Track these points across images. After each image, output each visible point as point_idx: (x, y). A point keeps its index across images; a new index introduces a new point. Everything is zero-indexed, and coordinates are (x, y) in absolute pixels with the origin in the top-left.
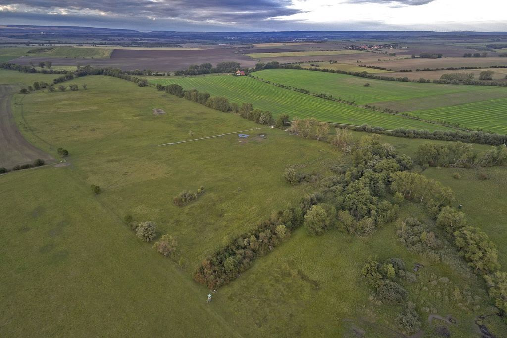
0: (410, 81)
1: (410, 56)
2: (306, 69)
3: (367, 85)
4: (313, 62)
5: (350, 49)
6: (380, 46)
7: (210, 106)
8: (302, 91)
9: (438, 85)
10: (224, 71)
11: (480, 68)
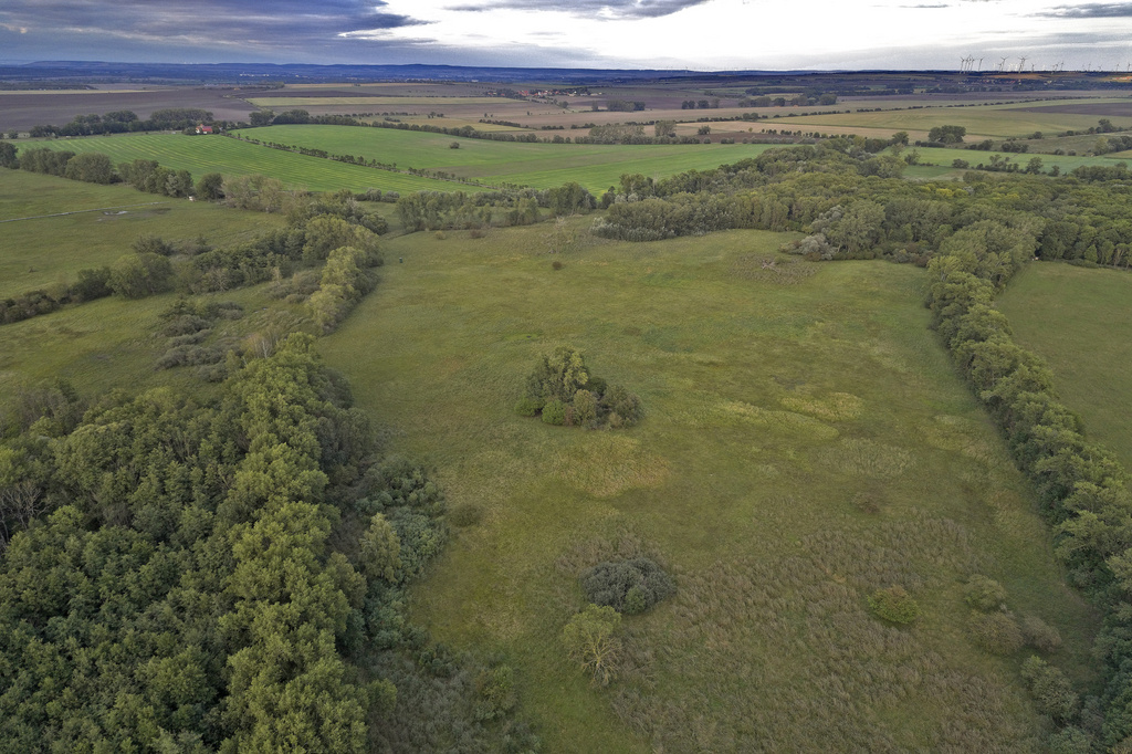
0: (539, 141)
1: (590, 108)
2: (366, 125)
3: (455, 147)
4: (393, 114)
5: (495, 96)
6: (555, 90)
7: (73, 177)
8: (314, 153)
9: (585, 146)
10: (167, 127)
11: (681, 122)
